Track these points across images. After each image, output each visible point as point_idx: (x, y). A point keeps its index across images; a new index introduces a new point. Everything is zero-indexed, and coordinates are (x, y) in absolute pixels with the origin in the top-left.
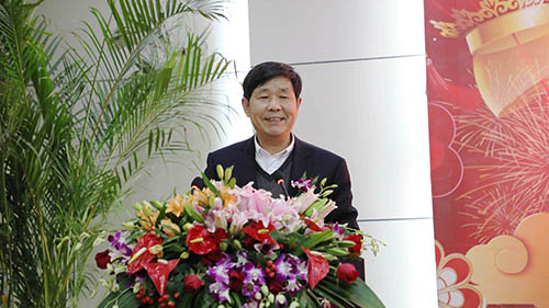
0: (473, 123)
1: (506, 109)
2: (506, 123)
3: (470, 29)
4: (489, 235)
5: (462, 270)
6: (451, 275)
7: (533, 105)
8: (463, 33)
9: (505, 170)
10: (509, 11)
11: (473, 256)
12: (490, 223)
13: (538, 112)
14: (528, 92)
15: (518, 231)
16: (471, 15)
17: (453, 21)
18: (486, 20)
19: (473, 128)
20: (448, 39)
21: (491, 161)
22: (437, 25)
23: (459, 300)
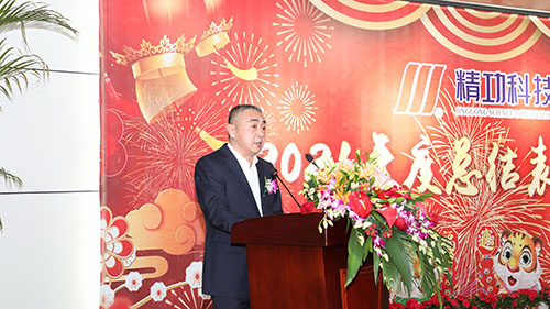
0: (134, 126)
1: (154, 119)
2: (153, 128)
3: (134, 62)
4: (140, 203)
5: (123, 227)
6: (115, 231)
7: (169, 118)
8: (131, 63)
9: (152, 160)
10: (157, 53)
11: (132, 218)
12: (142, 195)
13: (171, 123)
14: (167, 108)
15: (156, 201)
16: (135, 52)
17: (124, 54)
18: (144, 57)
19: (134, 129)
20: (120, 65)
21: (144, 153)
22: (115, 55)
23: (119, 248)
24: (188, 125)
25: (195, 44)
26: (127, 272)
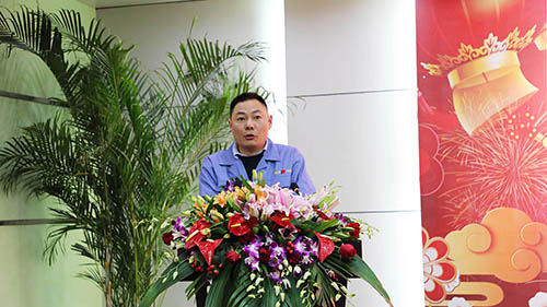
0: (452, 140)
1: (477, 130)
2: (478, 138)
3: (451, 70)
4: (462, 224)
5: (442, 249)
6: (433, 253)
7: (497, 126)
8: (446, 73)
9: (476, 175)
10: (481, 56)
11: (451, 239)
12: (463, 215)
13: (501, 132)
14: (495, 116)
15: (484, 221)
16: (451, 59)
17: (438, 63)
18: (463, 62)
19: (452, 144)
20: (434, 76)
21: (465, 169)
22: (426, 66)
23: (439, 271)
24: (524, 133)
25: (534, 36)
26: (450, 297)
